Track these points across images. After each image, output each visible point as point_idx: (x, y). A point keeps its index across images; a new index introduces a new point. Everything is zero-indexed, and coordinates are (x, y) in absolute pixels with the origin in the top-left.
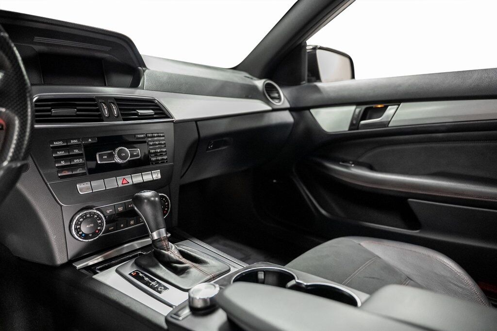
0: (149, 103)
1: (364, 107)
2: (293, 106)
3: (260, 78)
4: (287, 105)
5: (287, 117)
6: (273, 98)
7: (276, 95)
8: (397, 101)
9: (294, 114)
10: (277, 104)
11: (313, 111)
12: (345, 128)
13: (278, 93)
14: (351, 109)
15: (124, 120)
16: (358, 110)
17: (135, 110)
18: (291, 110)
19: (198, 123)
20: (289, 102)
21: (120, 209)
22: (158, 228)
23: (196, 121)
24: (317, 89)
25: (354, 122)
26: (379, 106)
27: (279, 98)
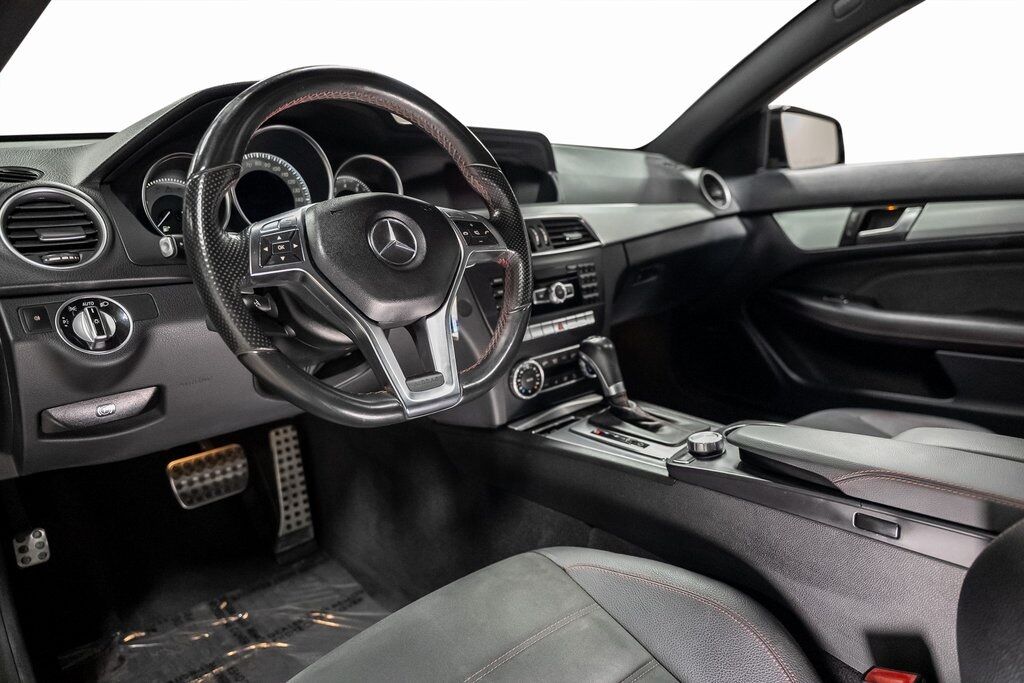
0: (574, 223)
1: (864, 210)
2: (745, 209)
3: (694, 165)
4: (736, 208)
5: (737, 227)
6: (715, 198)
7: (718, 193)
8: (920, 201)
9: (747, 221)
10: (723, 208)
11: (776, 216)
12: (832, 242)
13: (721, 188)
14: (844, 213)
15: (556, 247)
16: (855, 215)
17: (561, 233)
18: (741, 215)
19: (627, 245)
20: (738, 202)
21: (555, 361)
22: (615, 381)
23: (623, 243)
24: (785, 180)
25: (849, 233)
26: (891, 208)
27: (723, 198)
